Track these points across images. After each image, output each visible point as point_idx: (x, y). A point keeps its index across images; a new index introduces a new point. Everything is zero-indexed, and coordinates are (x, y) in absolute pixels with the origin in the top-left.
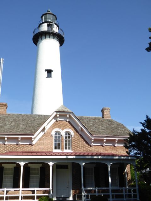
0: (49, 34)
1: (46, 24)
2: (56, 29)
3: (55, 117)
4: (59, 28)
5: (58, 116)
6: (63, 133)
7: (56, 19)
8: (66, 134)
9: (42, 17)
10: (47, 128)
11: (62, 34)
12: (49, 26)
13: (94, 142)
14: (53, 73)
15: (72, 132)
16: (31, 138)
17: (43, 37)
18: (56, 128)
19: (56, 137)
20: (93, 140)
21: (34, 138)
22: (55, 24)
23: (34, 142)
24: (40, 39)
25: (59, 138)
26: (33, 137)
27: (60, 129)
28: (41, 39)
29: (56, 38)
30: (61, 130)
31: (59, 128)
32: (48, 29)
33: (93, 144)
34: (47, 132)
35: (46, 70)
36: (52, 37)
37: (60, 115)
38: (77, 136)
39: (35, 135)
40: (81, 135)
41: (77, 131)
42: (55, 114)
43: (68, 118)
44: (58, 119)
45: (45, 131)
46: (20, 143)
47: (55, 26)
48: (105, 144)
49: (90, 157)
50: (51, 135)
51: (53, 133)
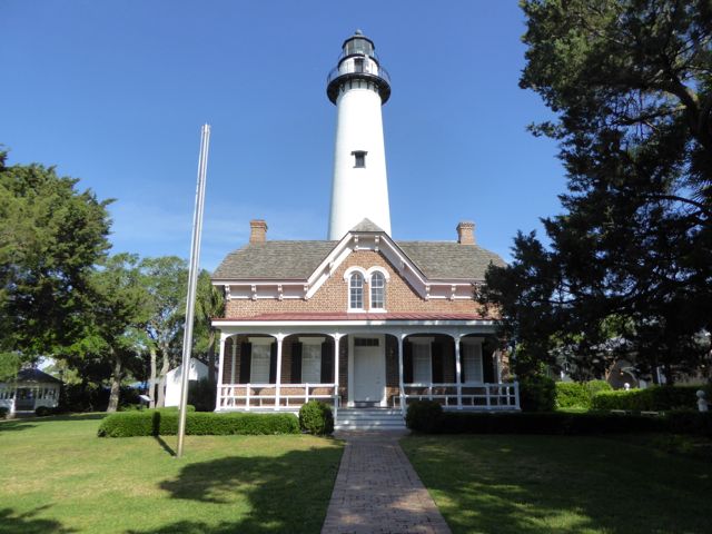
0: (359, 79)
1: (351, 60)
2: (371, 69)
3: (351, 244)
4: (378, 66)
5: (356, 240)
6: (367, 275)
7: (373, 48)
8: (374, 278)
9: (344, 47)
10: (335, 266)
11: (385, 78)
12: (359, 62)
13: (431, 292)
14: (366, 158)
15: (386, 273)
16: (302, 287)
17: (347, 86)
18: (352, 265)
19: (353, 284)
20: (428, 289)
21: (310, 287)
22: (370, 58)
23: (310, 294)
25: (359, 284)
26: (305, 284)
27: (361, 267)
29: (372, 87)
31: (358, 264)
32: (356, 68)
33: (428, 297)
34: (336, 273)
35: (353, 153)
36: (364, 84)
37: (360, 240)
38: (398, 280)
39: (311, 280)
40: (404, 279)
41: (396, 271)
42: (350, 236)
43: (377, 245)
44: (357, 248)
45: (332, 272)
46: (282, 297)
47: (371, 61)
48: (454, 297)
49: (416, 323)
50: (343, 280)
51: (347, 276)
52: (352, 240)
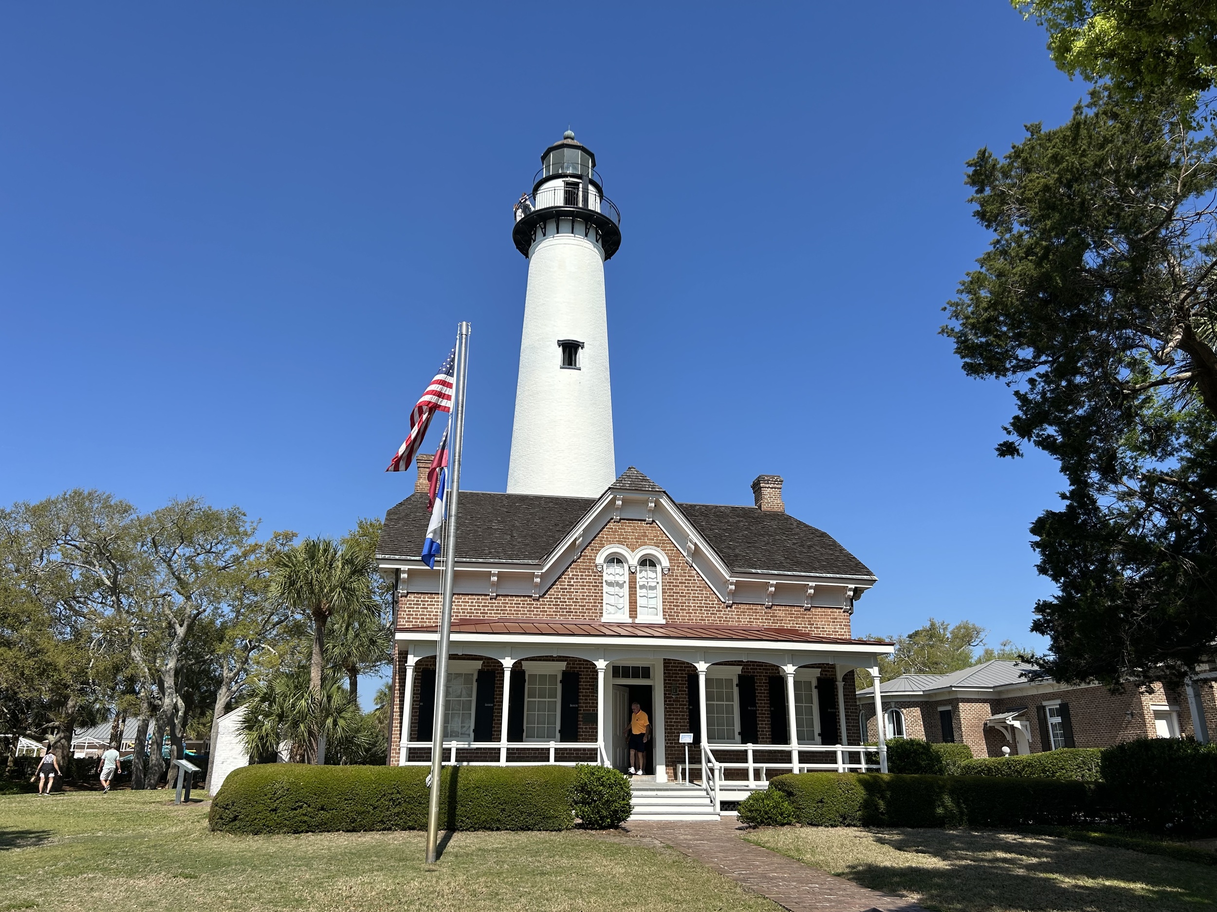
0: (569, 217)
1: (559, 183)
2: (592, 202)
3: (610, 508)
4: (602, 197)
5: (619, 503)
6: (634, 560)
8: (643, 565)
9: (545, 158)
13: (735, 593)
14: (581, 353)
15: (665, 558)
16: (532, 576)
17: (551, 227)
20: (731, 587)
21: (542, 577)
22: (591, 182)
23: (541, 590)
24: (539, 233)
26: (536, 572)
28: (544, 235)
29: (592, 232)
30: (629, 550)
32: (566, 199)
33: (731, 599)
35: (559, 343)
37: (625, 501)
38: (681, 570)
39: (546, 566)
40: (692, 569)
41: (679, 555)
42: (609, 496)
43: (649, 511)
44: (619, 513)
45: (578, 552)
46: (495, 591)
47: (591, 189)
48: (770, 601)
51: (601, 560)
52: (613, 502)
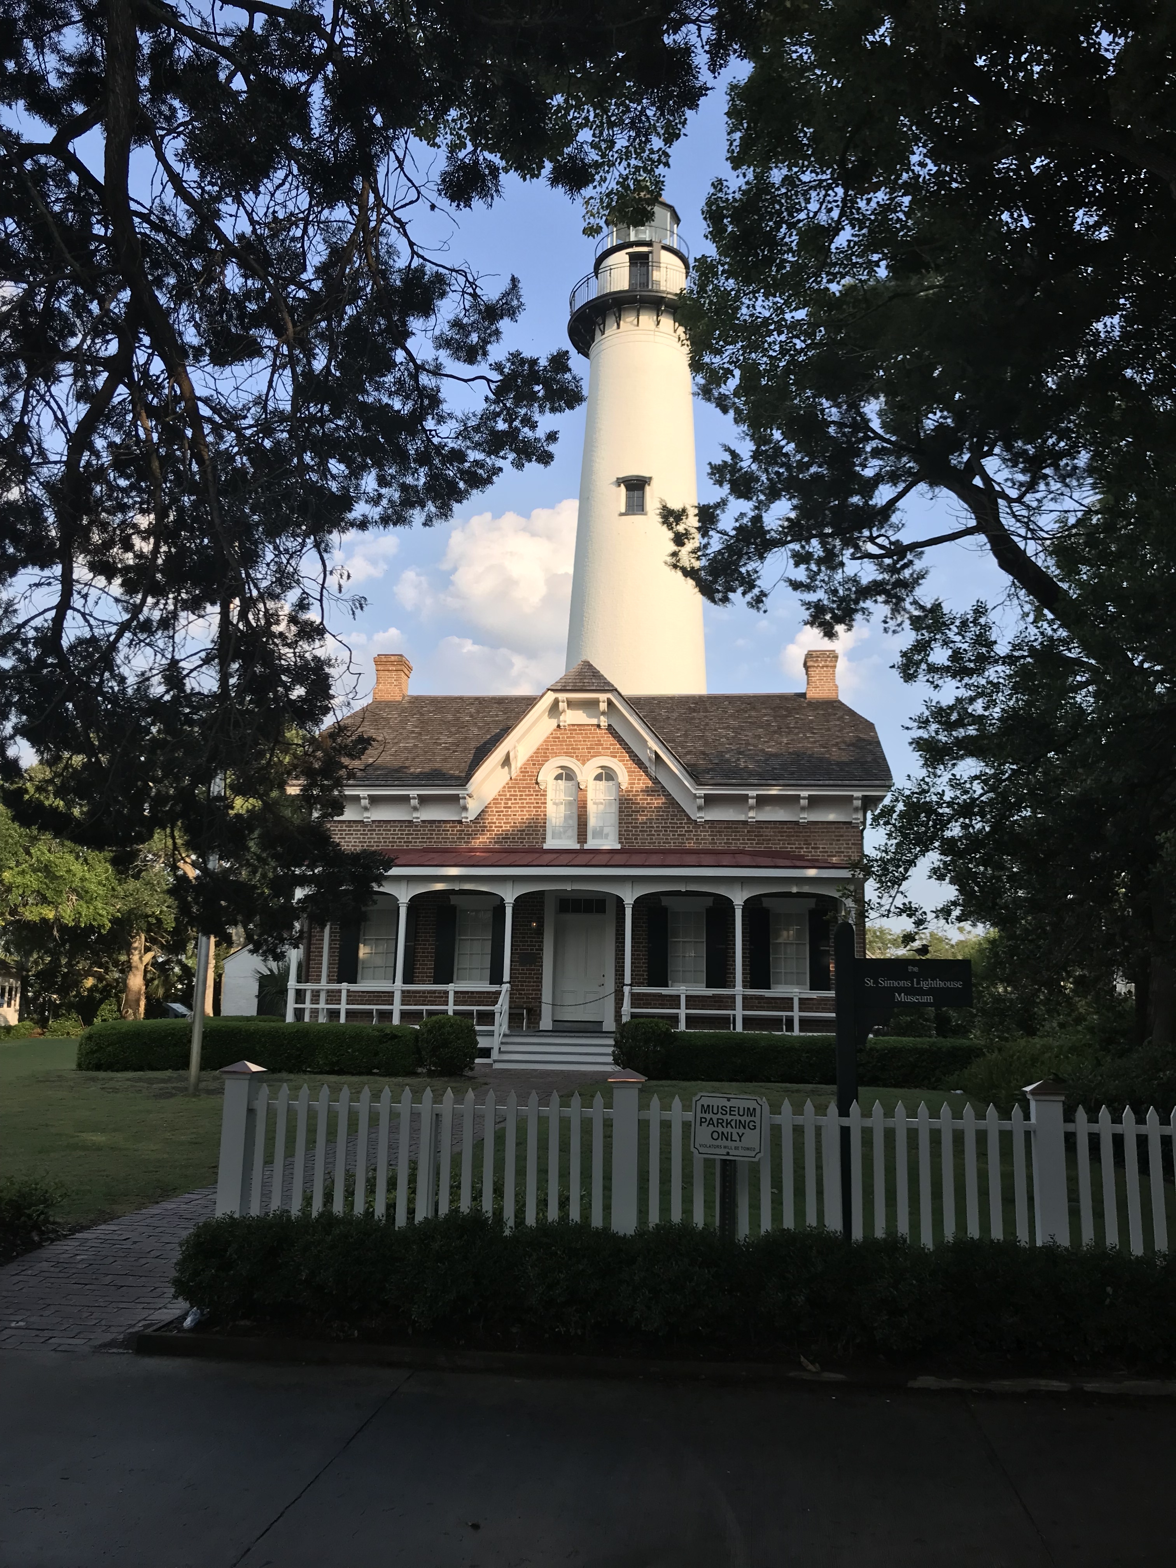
1: (622, 258)
3: (554, 711)
5: (562, 705)
6: (585, 774)
8: (598, 780)
10: (521, 754)
13: (708, 809)
15: (622, 771)
16: (458, 798)
17: (611, 322)
18: (556, 755)
19: (556, 791)
20: (700, 802)
21: (471, 798)
22: (667, 249)
23: (472, 811)
24: (598, 330)
25: (569, 793)
26: (461, 792)
27: (574, 760)
28: (603, 333)
30: (579, 763)
31: (568, 754)
33: (703, 816)
34: (523, 771)
35: (619, 482)
37: (570, 703)
38: (643, 784)
39: (471, 786)
41: (640, 766)
42: (550, 696)
43: (602, 714)
45: (512, 766)
46: (418, 818)
48: (754, 818)
50: (537, 783)
51: (546, 776)
52: (556, 702)
